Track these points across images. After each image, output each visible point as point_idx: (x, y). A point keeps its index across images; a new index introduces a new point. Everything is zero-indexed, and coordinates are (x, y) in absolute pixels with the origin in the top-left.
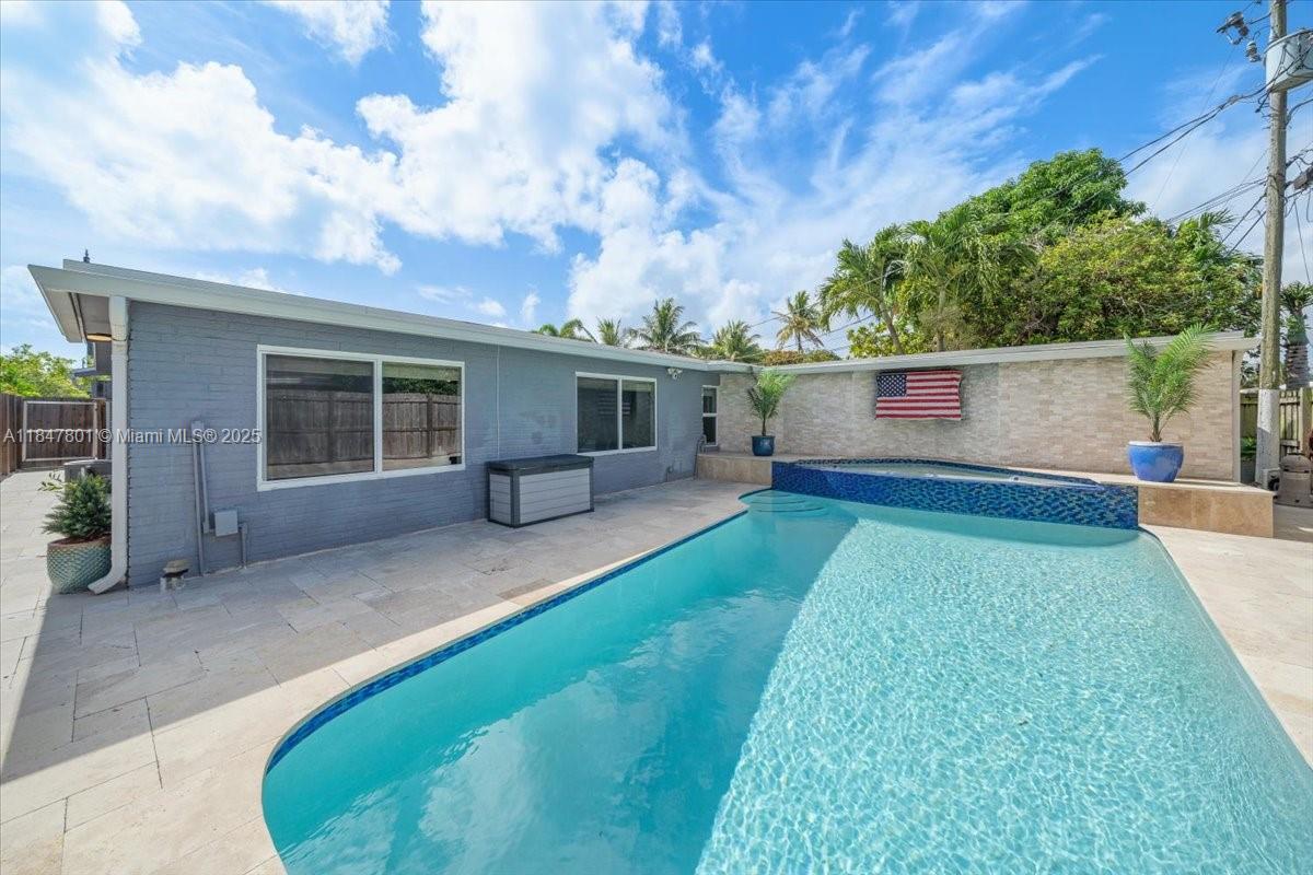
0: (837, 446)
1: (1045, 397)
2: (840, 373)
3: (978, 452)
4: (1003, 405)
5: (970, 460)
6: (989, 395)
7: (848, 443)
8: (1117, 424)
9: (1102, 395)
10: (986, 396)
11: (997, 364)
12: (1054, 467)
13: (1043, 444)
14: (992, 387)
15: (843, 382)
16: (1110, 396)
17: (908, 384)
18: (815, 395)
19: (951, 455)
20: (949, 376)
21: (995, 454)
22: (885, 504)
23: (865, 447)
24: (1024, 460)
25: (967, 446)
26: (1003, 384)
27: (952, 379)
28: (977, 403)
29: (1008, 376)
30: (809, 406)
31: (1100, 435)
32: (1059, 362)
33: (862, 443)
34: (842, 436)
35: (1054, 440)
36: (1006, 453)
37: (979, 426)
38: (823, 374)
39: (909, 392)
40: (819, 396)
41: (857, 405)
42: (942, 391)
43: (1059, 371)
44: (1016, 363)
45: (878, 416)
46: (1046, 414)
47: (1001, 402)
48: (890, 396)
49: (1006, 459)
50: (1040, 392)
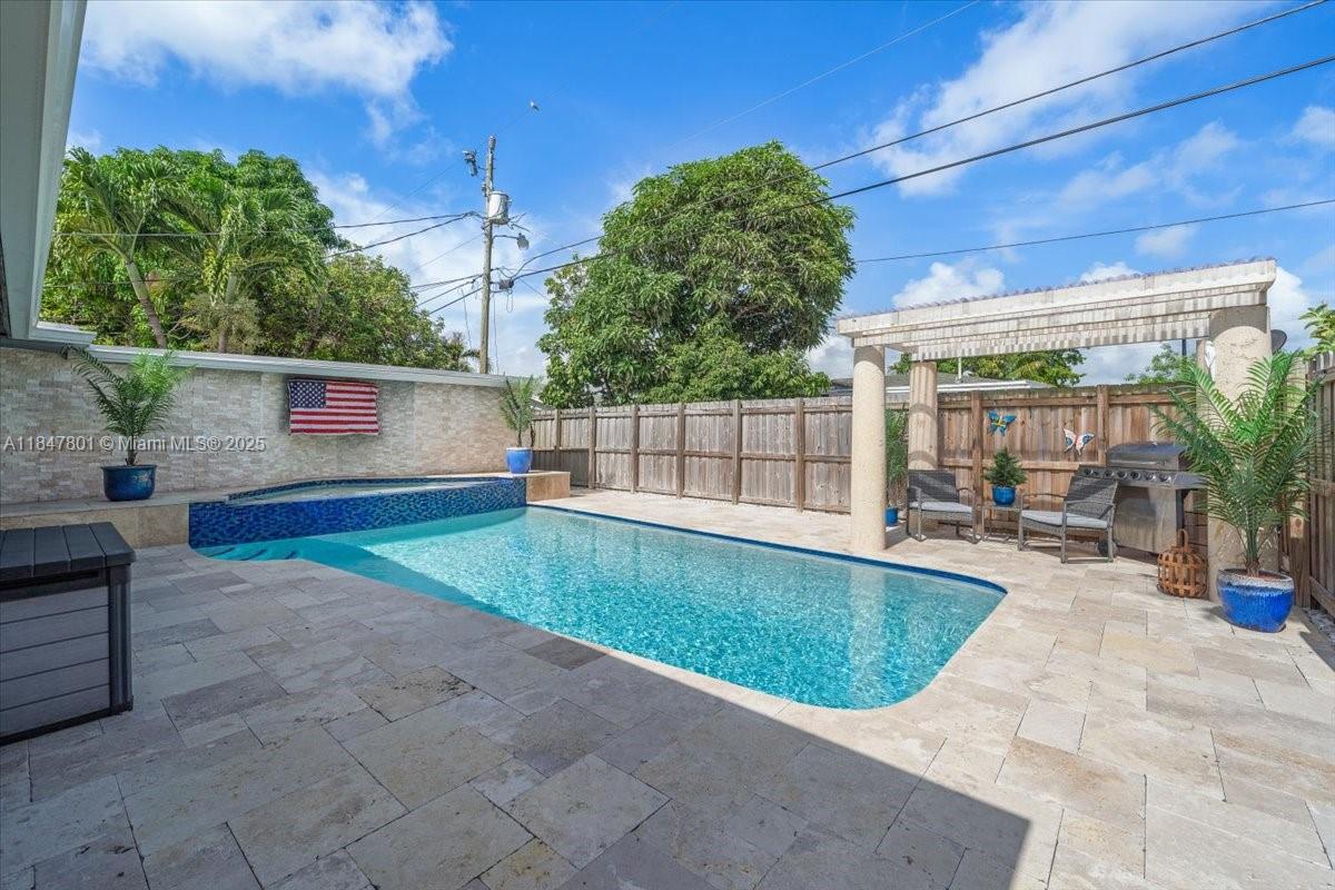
0: (236, 473)
1: (445, 414)
2: (240, 372)
3: (392, 465)
4: (417, 421)
5: (381, 474)
6: (404, 411)
7: (252, 467)
8: (484, 436)
9: (477, 415)
10: (401, 411)
11: (413, 383)
12: (451, 473)
13: (445, 454)
14: (408, 403)
15: (246, 385)
16: (482, 415)
17: (328, 395)
18: (198, 401)
19: (360, 471)
20: (368, 389)
21: (413, 466)
22: (374, 527)
23: (273, 472)
24: (432, 469)
25: (379, 461)
26: (419, 402)
27: (372, 393)
28: (392, 418)
29: (422, 395)
30: (184, 416)
31: (477, 445)
32: (454, 386)
33: (271, 467)
34: (245, 458)
35: (451, 450)
36: (420, 464)
37: (392, 441)
38: (214, 370)
39: (328, 403)
40: (205, 403)
41: (266, 417)
42: (361, 404)
43: (454, 393)
44: (428, 384)
45: (293, 431)
46: (446, 429)
47: (417, 418)
48: (307, 406)
49: (421, 469)
50: (442, 410)
